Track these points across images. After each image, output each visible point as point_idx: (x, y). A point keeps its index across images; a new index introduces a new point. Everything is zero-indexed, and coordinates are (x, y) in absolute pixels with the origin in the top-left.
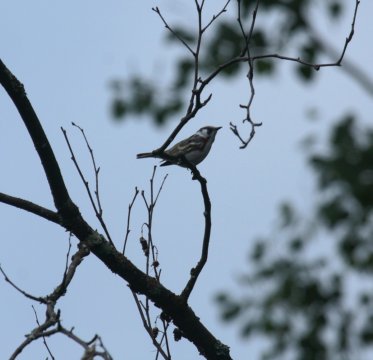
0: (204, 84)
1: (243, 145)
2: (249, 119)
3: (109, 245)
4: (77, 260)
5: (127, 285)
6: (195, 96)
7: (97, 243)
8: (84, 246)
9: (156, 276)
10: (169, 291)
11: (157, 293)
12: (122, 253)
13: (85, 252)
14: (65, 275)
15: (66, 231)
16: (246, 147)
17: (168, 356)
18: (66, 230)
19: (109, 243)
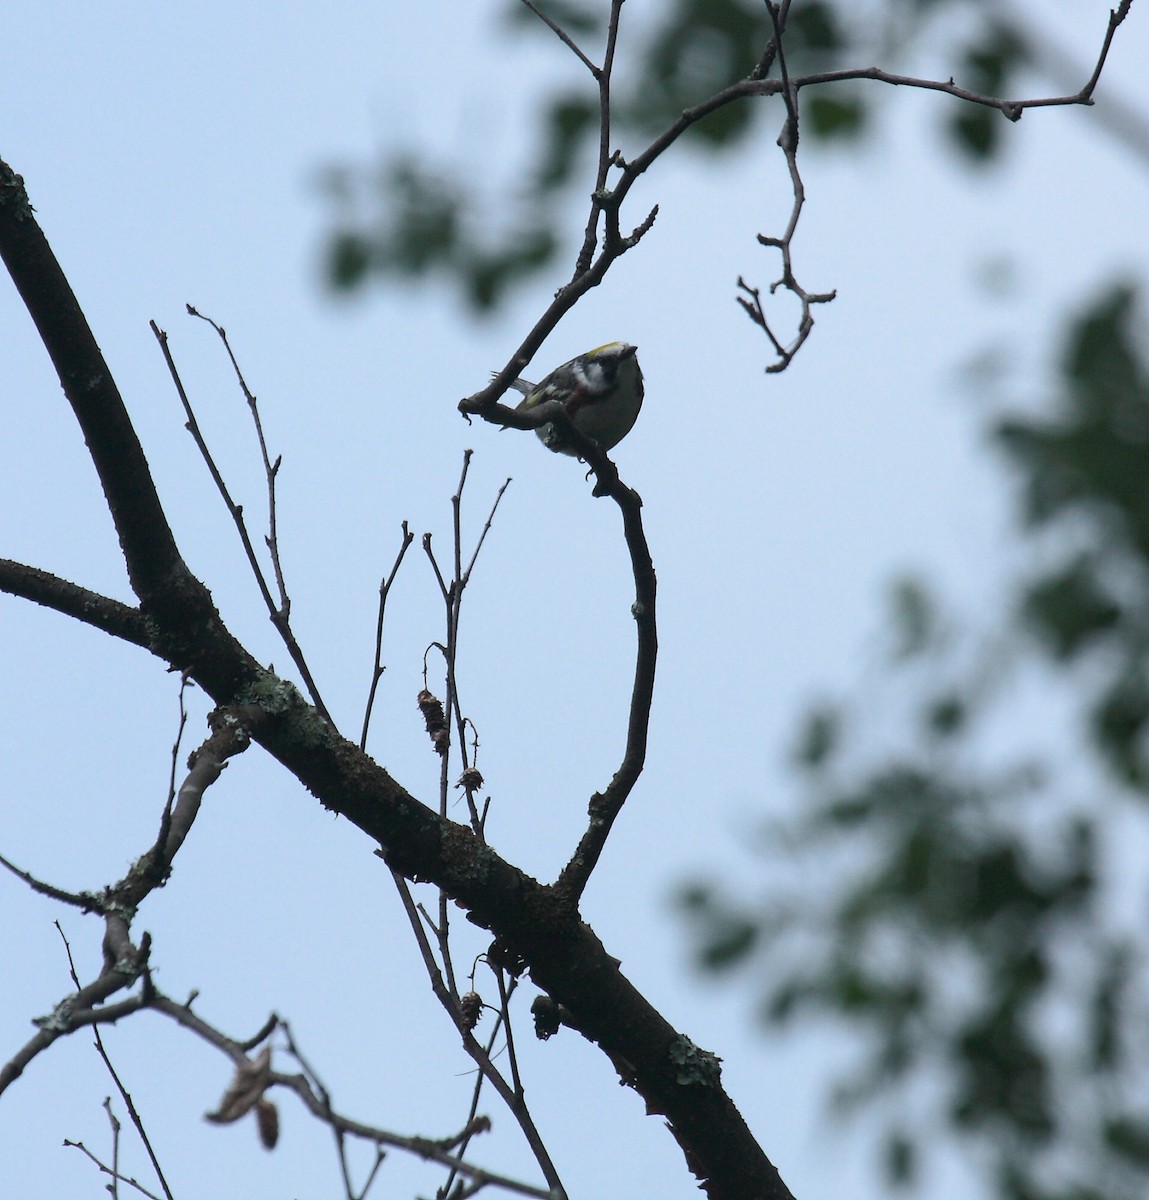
0: (633, 171)
1: (779, 360)
2: (789, 281)
3: (314, 715)
4: (207, 767)
5: (377, 852)
6: (603, 214)
7: (275, 711)
8: (231, 719)
9: (474, 820)
10: (517, 871)
11: (475, 876)
12: (358, 742)
13: (234, 739)
14: (167, 818)
15: (169, 671)
16: (789, 368)
17: (513, 1088)
18: (167, 665)
19: (314, 710)
